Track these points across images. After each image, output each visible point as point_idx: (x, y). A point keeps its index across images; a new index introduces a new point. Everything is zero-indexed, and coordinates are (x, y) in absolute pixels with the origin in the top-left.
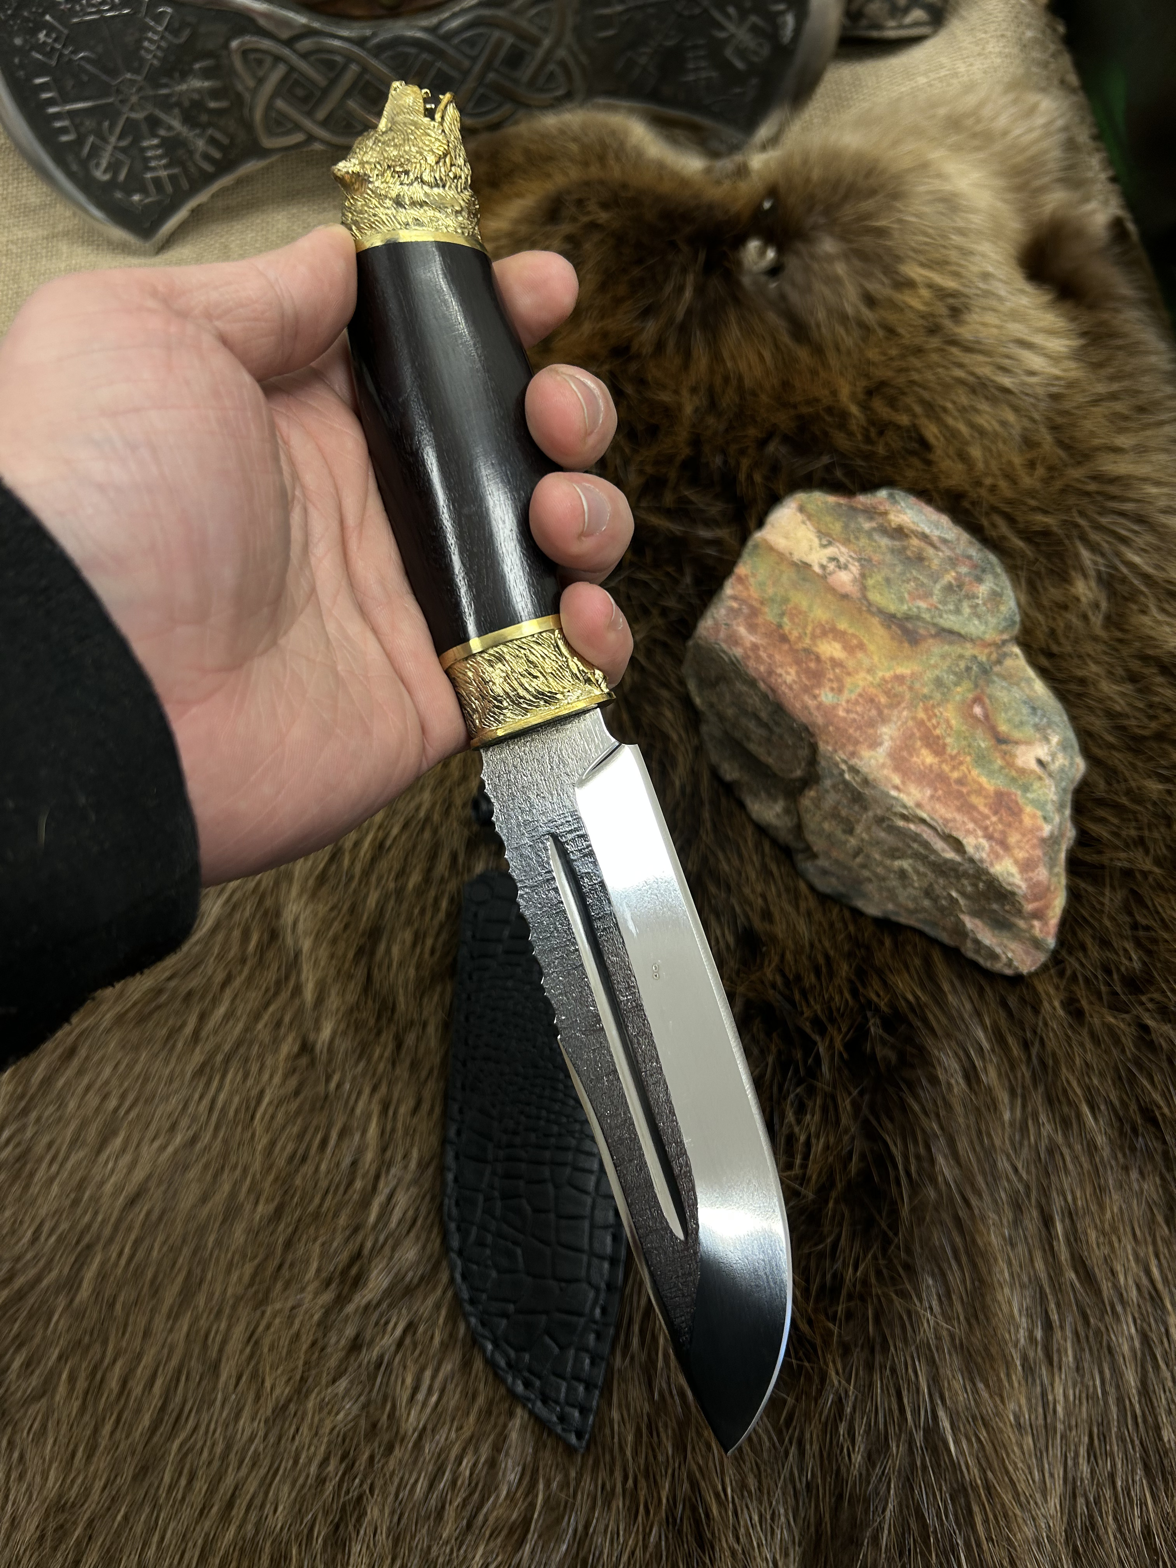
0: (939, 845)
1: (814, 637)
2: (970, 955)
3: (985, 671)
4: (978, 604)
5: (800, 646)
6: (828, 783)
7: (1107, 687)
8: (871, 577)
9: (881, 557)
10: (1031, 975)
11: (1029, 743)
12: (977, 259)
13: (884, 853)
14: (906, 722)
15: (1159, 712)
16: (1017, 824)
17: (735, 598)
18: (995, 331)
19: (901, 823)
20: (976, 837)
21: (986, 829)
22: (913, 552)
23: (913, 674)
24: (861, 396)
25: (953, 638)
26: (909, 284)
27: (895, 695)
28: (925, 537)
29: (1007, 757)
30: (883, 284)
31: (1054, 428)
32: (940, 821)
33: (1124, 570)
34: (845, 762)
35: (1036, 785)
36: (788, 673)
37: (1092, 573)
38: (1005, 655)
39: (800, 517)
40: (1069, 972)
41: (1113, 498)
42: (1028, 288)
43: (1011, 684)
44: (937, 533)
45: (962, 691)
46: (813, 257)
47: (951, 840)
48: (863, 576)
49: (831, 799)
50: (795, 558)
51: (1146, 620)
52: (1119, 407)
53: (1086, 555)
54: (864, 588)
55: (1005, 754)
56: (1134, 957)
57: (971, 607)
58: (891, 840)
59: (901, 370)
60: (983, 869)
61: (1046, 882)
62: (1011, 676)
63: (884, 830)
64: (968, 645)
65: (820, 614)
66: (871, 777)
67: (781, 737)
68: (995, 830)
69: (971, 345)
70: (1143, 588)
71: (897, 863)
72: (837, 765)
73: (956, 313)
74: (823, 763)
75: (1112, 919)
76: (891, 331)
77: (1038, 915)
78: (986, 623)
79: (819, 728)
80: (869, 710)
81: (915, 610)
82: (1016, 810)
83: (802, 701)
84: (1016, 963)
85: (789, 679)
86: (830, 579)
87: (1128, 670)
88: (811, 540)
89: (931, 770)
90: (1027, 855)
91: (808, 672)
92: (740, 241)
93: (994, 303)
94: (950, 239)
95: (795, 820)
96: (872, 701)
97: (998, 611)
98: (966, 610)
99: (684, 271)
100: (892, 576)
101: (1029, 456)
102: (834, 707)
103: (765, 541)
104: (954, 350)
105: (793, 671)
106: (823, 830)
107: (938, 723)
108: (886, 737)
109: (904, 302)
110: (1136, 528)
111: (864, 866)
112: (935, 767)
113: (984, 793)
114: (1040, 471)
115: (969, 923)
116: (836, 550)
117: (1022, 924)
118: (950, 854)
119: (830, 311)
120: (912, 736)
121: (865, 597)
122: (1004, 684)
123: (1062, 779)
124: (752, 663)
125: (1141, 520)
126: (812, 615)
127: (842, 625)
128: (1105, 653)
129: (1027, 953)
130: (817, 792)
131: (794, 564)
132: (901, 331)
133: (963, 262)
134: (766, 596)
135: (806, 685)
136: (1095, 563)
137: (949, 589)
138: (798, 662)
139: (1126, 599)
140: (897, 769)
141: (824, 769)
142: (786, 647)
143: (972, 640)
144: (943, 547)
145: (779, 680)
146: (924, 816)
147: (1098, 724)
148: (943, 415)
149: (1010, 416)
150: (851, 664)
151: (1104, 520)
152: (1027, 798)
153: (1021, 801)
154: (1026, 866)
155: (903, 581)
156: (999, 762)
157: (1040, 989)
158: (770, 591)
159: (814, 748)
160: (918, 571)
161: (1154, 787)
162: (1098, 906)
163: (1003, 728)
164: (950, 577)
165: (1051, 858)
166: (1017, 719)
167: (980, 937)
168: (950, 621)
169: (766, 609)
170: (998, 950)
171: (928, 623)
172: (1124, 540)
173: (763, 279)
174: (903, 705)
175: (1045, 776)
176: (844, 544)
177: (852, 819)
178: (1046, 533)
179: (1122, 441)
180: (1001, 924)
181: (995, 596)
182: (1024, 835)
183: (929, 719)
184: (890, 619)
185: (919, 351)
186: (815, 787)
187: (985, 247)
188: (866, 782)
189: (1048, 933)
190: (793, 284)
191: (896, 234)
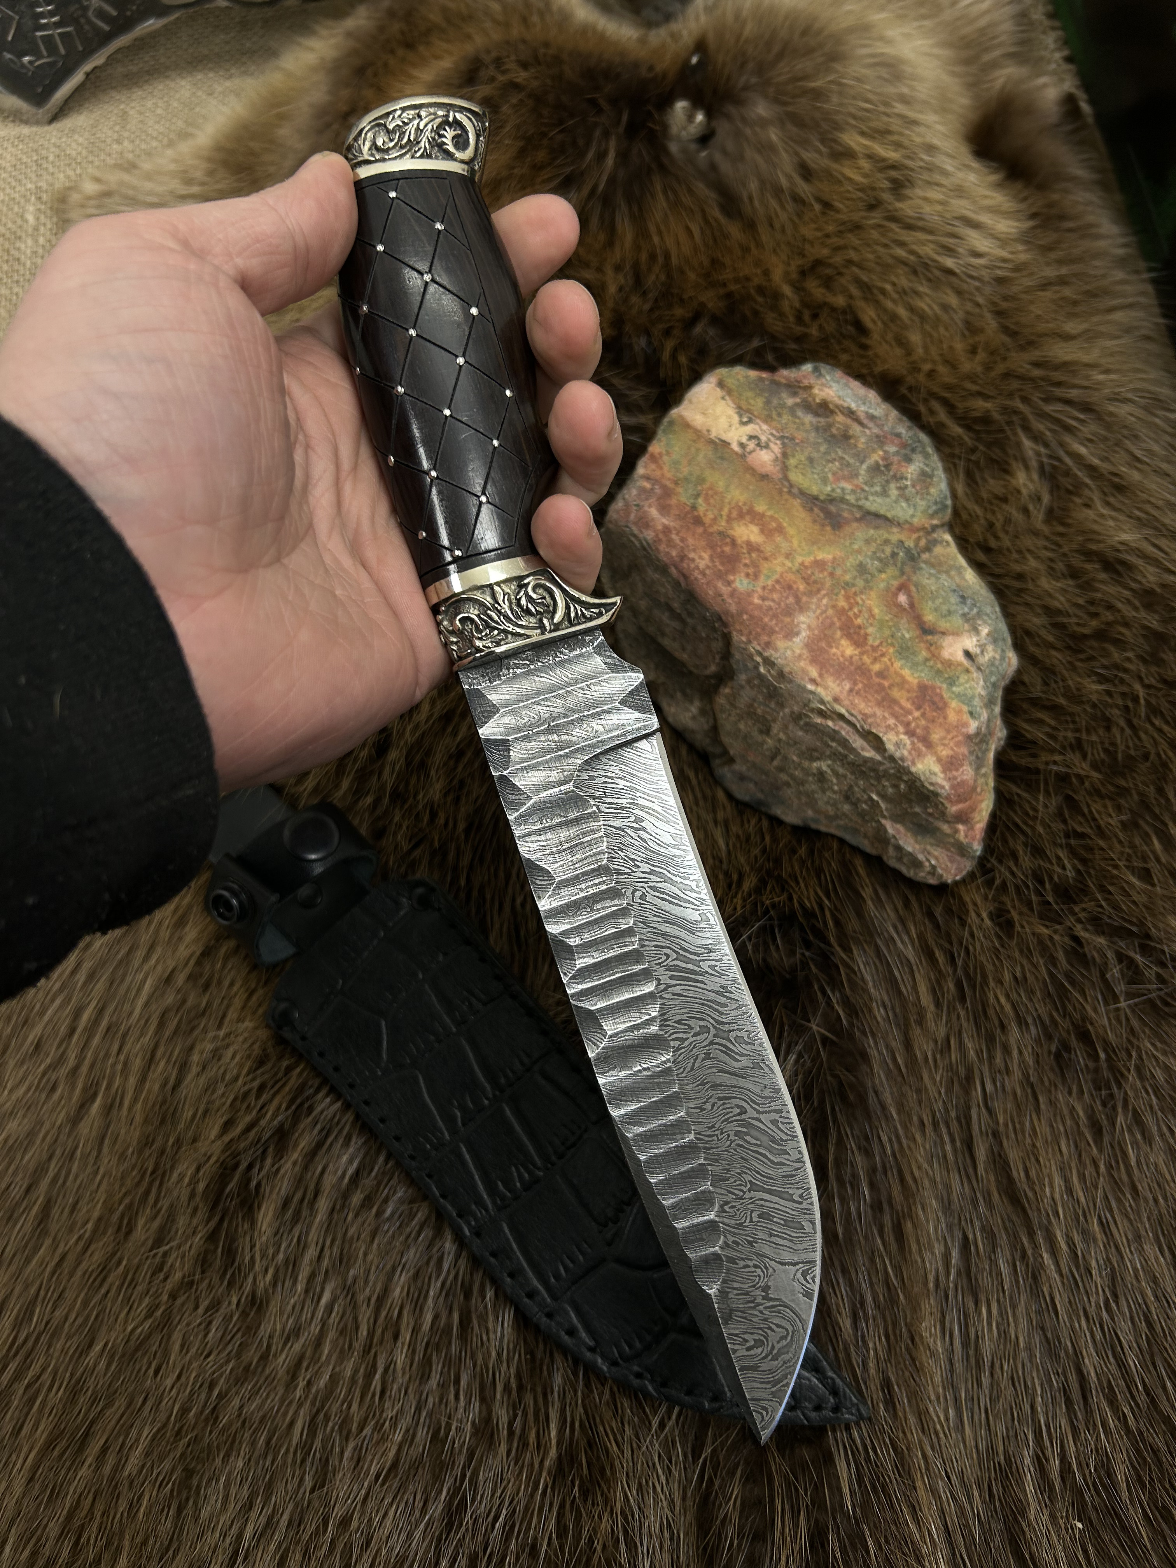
0: (858, 743)
1: (729, 519)
2: (893, 863)
3: (912, 558)
4: (906, 487)
5: (715, 528)
6: (743, 678)
7: (1045, 583)
8: (794, 456)
9: (804, 435)
10: (956, 883)
11: (956, 633)
12: (921, 129)
13: (801, 755)
14: (825, 612)
15: (1100, 610)
16: (941, 720)
17: (647, 478)
18: (939, 208)
19: (819, 720)
20: (897, 733)
21: (908, 724)
22: (838, 429)
23: (834, 558)
24: (794, 276)
25: (879, 522)
26: (848, 154)
27: (815, 582)
28: (850, 413)
29: (932, 648)
30: (820, 152)
31: (999, 313)
32: (859, 717)
33: (1068, 461)
34: (760, 654)
35: (963, 678)
36: (701, 558)
37: (1034, 464)
38: (935, 542)
39: (719, 392)
40: (998, 882)
41: (1059, 384)
42: (975, 164)
43: (939, 572)
44: (863, 408)
45: (887, 579)
46: (744, 120)
47: (870, 738)
48: (785, 455)
49: (746, 695)
50: (713, 435)
51: (1090, 513)
52: (1067, 292)
53: (1027, 443)
54: (785, 468)
55: (931, 645)
56: (1068, 866)
57: (899, 488)
58: (808, 739)
59: (837, 249)
60: (904, 768)
61: (971, 782)
62: (940, 564)
63: (801, 729)
64: (895, 530)
65: (737, 495)
66: (786, 670)
67: (694, 629)
68: (918, 726)
69: (912, 221)
70: (1087, 481)
71: (815, 764)
72: (751, 656)
73: (898, 187)
74: (737, 656)
75: (1046, 826)
76: (827, 205)
77: (963, 818)
78: (915, 506)
79: (732, 616)
80: (787, 598)
81: (839, 491)
82: (940, 705)
83: (715, 587)
84: (940, 871)
85: (702, 564)
86: (750, 458)
87: (1069, 566)
88: (729, 417)
89: (851, 663)
90: (951, 753)
91: (722, 556)
92: (666, 102)
93: (937, 178)
94: (893, 107)
95: (711, 721)
96: (790, 587)
97: (928, 494)
98: (894, 492)
99: (606, 134)
100: (815, 455)
101: (971, 341)
102: (749, 594)
103: (682, 417)
104: (893, 226)
105: (706, 556)
106: (739, 730)
107: (860, 612)
108: (803, 626)
109: (843, 175)
110: (1082, 416)
111: (781, 769)
112: (856, 658)
113: (907, 686)
114: (981, 356)
115: (890, 827)
116: (757, 427)
117: (945, 828)
118: (869, 753)
119: (762, 182)
120: (832, 624)
121: (786, 478)
122: (932, 571)
123: (991, 673)
124: (662, 547)
125: (1087, 408)
126: (729, 496)
127: (760, 508)
128: (1046, 548)
129: (952, 861)
130: (732, 688)
131: (711, 442)
132: (837, 204)
133: (907, 132)
134: (681, 476)
135: (720, 570)
136: (1038, 454)
137: (875, 469)
138: (712, 546)
139: (1069, 492)
140: (814, 661)
141: (738, 661)
142: (700, 530)
143: (899, 524)
144: (871, 425)
145: (692, 566)
146: (843, 711)
147: (1036, 621)
148: (881, 297)
149: (953, 300)
150: (768, 549)
151: (1049, 408)
152: (953, 693)
153: (946, 695)
154: (950, 765)
155: (829, 461)
156: (924, 653)
157: (967, 899)
158: (685, 471)
159: (727, 639)
160: (844, 450)
161: (1093, 688)
162: (1031, 813)
163: (929, 617)
164: (876, 457)
165: (977, 757)
166: (945, 608)
167: (901, 843)
168: (875, 504)
169: (680, 490)
170: (921, 857)
171: (853, 506)
172: (1068, 429)
173: (693, 147)
174: (823, 592)
175: (973, 669)
176: (766, 421)
177: (769, 718)
178: (986, 420)
179: (1071, 327)
180: (923, 829)
181: (925, 477)
182: (948, 731)
183: (851, 609)
184: (811, 501)
185: (857, 227)
186: (730, 684)
187: (930, 118)
188: (781, 675)
189: (974, 839)
190: (725, 152)
191: (835, 99)
